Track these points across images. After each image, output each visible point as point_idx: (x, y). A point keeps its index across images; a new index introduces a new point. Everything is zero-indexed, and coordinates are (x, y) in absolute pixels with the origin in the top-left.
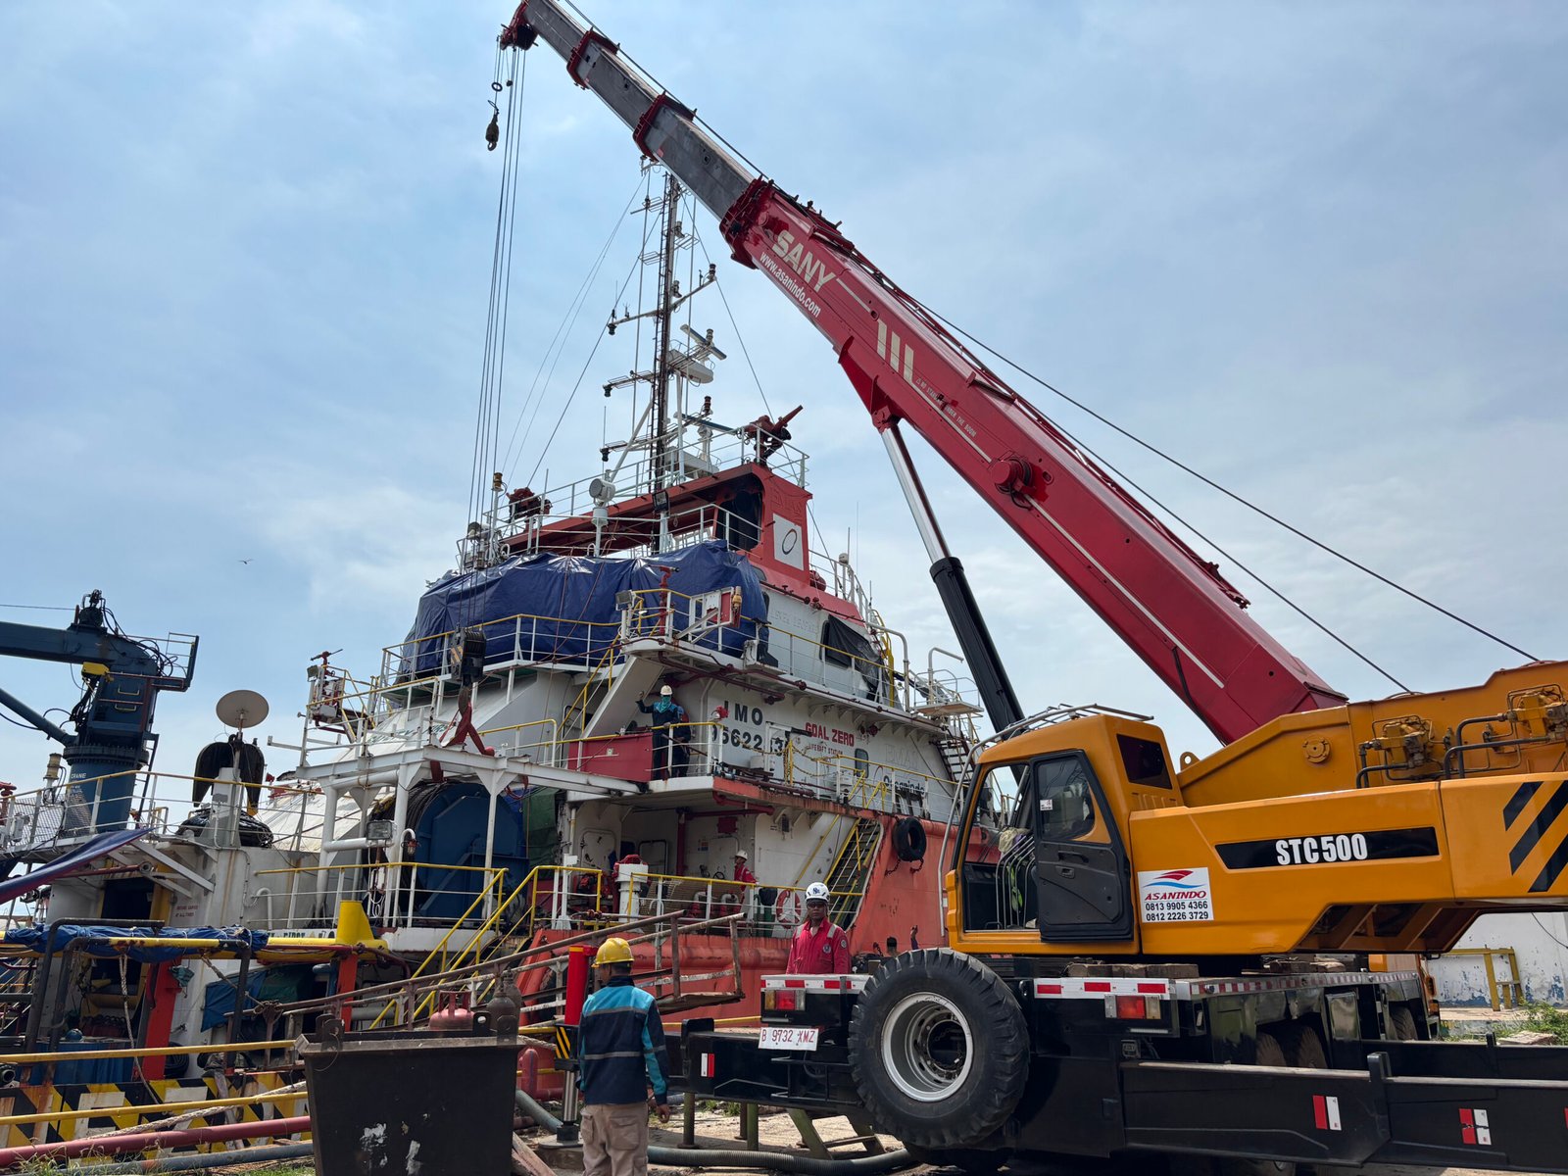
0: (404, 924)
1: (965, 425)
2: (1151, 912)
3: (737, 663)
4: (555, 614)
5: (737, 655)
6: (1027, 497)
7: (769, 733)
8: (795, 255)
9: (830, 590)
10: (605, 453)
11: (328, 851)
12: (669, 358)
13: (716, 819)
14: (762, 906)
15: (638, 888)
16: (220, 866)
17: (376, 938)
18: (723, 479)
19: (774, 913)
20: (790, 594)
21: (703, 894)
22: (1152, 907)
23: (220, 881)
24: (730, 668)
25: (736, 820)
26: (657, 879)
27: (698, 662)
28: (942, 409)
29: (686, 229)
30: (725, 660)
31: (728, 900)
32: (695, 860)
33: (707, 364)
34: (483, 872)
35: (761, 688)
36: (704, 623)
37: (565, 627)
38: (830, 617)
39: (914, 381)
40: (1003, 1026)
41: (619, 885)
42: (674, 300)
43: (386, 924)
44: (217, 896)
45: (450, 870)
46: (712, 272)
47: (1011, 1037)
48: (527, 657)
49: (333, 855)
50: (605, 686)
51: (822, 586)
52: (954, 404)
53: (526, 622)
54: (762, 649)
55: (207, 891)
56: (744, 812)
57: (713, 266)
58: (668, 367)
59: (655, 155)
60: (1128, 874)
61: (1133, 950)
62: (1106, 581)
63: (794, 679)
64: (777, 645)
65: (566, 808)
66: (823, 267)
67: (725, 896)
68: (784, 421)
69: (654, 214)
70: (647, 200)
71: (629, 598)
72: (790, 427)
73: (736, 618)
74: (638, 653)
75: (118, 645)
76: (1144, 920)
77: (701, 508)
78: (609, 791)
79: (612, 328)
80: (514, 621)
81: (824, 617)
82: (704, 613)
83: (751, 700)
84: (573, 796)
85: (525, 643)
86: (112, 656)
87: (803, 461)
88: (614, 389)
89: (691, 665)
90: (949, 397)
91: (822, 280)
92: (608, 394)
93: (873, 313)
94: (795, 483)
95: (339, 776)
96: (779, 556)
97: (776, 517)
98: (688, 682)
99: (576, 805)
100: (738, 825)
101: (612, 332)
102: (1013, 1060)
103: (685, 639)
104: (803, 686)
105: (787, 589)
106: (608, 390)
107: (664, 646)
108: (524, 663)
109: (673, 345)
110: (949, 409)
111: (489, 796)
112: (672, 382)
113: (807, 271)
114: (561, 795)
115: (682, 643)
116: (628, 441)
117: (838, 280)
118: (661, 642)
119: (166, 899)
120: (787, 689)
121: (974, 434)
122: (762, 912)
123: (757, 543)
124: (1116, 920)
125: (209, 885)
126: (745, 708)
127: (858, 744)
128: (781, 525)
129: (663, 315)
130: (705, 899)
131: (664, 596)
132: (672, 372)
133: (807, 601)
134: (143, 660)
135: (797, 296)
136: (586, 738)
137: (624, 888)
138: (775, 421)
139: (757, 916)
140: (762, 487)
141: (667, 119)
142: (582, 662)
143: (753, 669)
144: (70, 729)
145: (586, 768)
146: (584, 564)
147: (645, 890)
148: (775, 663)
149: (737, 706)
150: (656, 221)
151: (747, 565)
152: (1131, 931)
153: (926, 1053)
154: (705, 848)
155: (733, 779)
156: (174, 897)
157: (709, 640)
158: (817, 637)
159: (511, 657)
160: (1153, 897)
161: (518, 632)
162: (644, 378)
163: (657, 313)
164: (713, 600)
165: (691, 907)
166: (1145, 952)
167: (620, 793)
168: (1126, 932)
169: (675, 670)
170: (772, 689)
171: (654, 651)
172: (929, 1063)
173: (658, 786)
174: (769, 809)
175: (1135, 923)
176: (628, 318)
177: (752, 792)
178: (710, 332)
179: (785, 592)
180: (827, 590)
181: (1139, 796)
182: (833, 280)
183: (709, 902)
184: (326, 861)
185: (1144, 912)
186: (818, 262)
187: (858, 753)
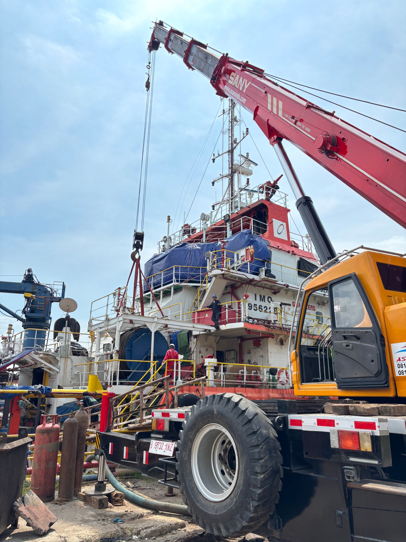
0: (115, 384)
1: (305, 128)
2: (401, 369)
3: (256, 278)
4: (188, 265)
5: (257, 274)
6: (335, 153)
7: (272, 305)
8: (236, 81)
9: (301, 248)
10: (213, 207)
11: (97, 356)
12: (234, 167)
13: (252, 341)
14: (271, 376)
15: (213, 368)
16: (61, 363)
17: (104, 389)
18: (252, 207)
19: (276, 378)
20: (281, 249)
21: (242, 371)
22: (401, 366)
23: (62, 369)
24: (253, 280)
25: (260, 341)
26: (221, 365)
27: (239, 278)
28: (295, 124)
29: (238, 118)
30: (251, 276)
31: (254, 373)
32: (246, 357)
33: (250, 168)
34: (150, 363)
35: (271, 288)
36: (240, 261)
37: (192, 269)
38: (300, 258)
39: (283, 116)
40: (257, 450)
41: (205, 367)
42: (235, 145)
43: (109, 384)
44: (61, 374)
45: (139, 362)
46: (247, 131)
47: (262, 459)
48: (178, 281)
49: (99, 358)
50: (205, 291)
51: (296, 246)
52: (301, 120)
53: (177, 269)
54: (268, 272)
55: (58, 372)
56: (263, 338)
57: (247, 129)
58: (233, 170)
59: (193, 67)
60: (383, 345)
61: (391, 394)
62: (377, 185)
63: (283, 283)
64: (274, 270)
65: (192, 338)
66: (246, 81)
67: (253, 372)
68: (276, 182)
69: (226, 115)
70: (224, 111)
71: (209, 254)
72: (279, 184)
73: (252, 258)
74: (215, 276)
75: (38, 287)
76: (397, 375)
77: (241, 219)
78: (205, 330)
79: (214, 160)
80: (172, 269)
81: (297, 258)
82: (240, 257)
83: (266, 293)
84: (194, 333)
85: (177, 277)
86: (36, 291)
87: (285, 197)
88: (215, 182)
89: (237, 279)
90: (297, 117)
91: (246, 87)
92: (213, 185)
93: (266, 92)
94: (282, 205)
95: (101, 328)
96: (276, 235)
97: (274, 220)
98: (239, 287)
99: (196, 336)
100: (261, 343)
101: (214, 162)
102: (262, 476)
103: (233, 268)
104: (288, 286)
105: (280, 248)
106: (213, 183)
107: (223, 272)
108: (176, 283)
109: (235, 162)
110: (298, 123)
111: (151, 333)
112: (236, 176)
113: (241, 84)
114: (190, 333)
115: (231, 271)
116: (221, 201)
117: (252, 84)
118: (222, 270)
119: (47, 375)
120: (282, 288)
121: (309, 131)
122: (271, 378)
123: (266, 231)
124: (377, 375)
125: (58, 370)
126: (264, 297)
127: (317, 310)
128: (276, 223)
129: (231, 152)
130: (243, 373)
131: (223, 252)
132: (235, 172)
133: (289, 252)
134: (46, 292)
135: (237, 98)
136: (200, 310)
137: (207, 368)
138: (272, 182)
139: (269, 380)
140: (267, 208)
141: (194, 49)
142: (199, 282)
143: (264, 280)
144: (24, 317)
145: (199, 321)
146: (198, 245)
147: (216, 369)
148: (274, 277)
149: (261, 296)
150: (227, 118)
151: (262, 239)
152: (387, 382)
153: (226, 463)
154: (249, 353)
155: (253, 323)
156: (50, 375)
157: (243, 269)
158: (295, 266)
159: (172, 282)
160: (401, 359)
161: (174, 272)
162: (226, 176)
163: (229, 151)
164: (243, 252)
165: (238, 376)
166: (399, 395)
167: (210, 331)
168: (384, 382)
169: (233, 282)
170: (275, 288)
171: (221, 274)
172: (227, 470)
173: (223, 327)
174: (272, 336)
175: (391, 375)
176: (219, 155)
177: (262, 329)
178: (248, 153)
179: (278, 249)
180: (300, 248)
181: (392, 298)
182: (250, 85)
183: (245, 374)
184: (97, 360)
185: (397, 370)
186: (245, 79)
187: (317, 313)
